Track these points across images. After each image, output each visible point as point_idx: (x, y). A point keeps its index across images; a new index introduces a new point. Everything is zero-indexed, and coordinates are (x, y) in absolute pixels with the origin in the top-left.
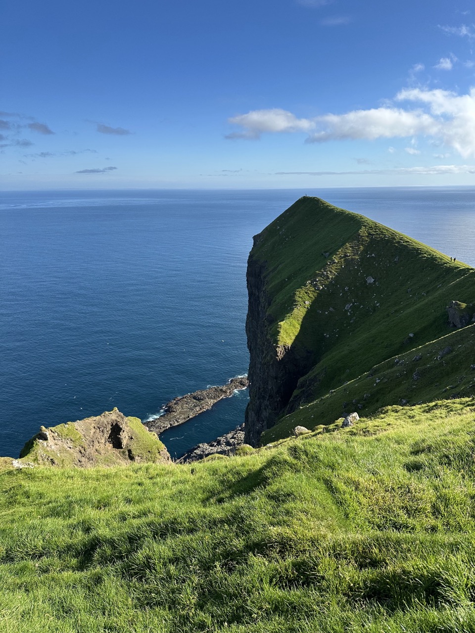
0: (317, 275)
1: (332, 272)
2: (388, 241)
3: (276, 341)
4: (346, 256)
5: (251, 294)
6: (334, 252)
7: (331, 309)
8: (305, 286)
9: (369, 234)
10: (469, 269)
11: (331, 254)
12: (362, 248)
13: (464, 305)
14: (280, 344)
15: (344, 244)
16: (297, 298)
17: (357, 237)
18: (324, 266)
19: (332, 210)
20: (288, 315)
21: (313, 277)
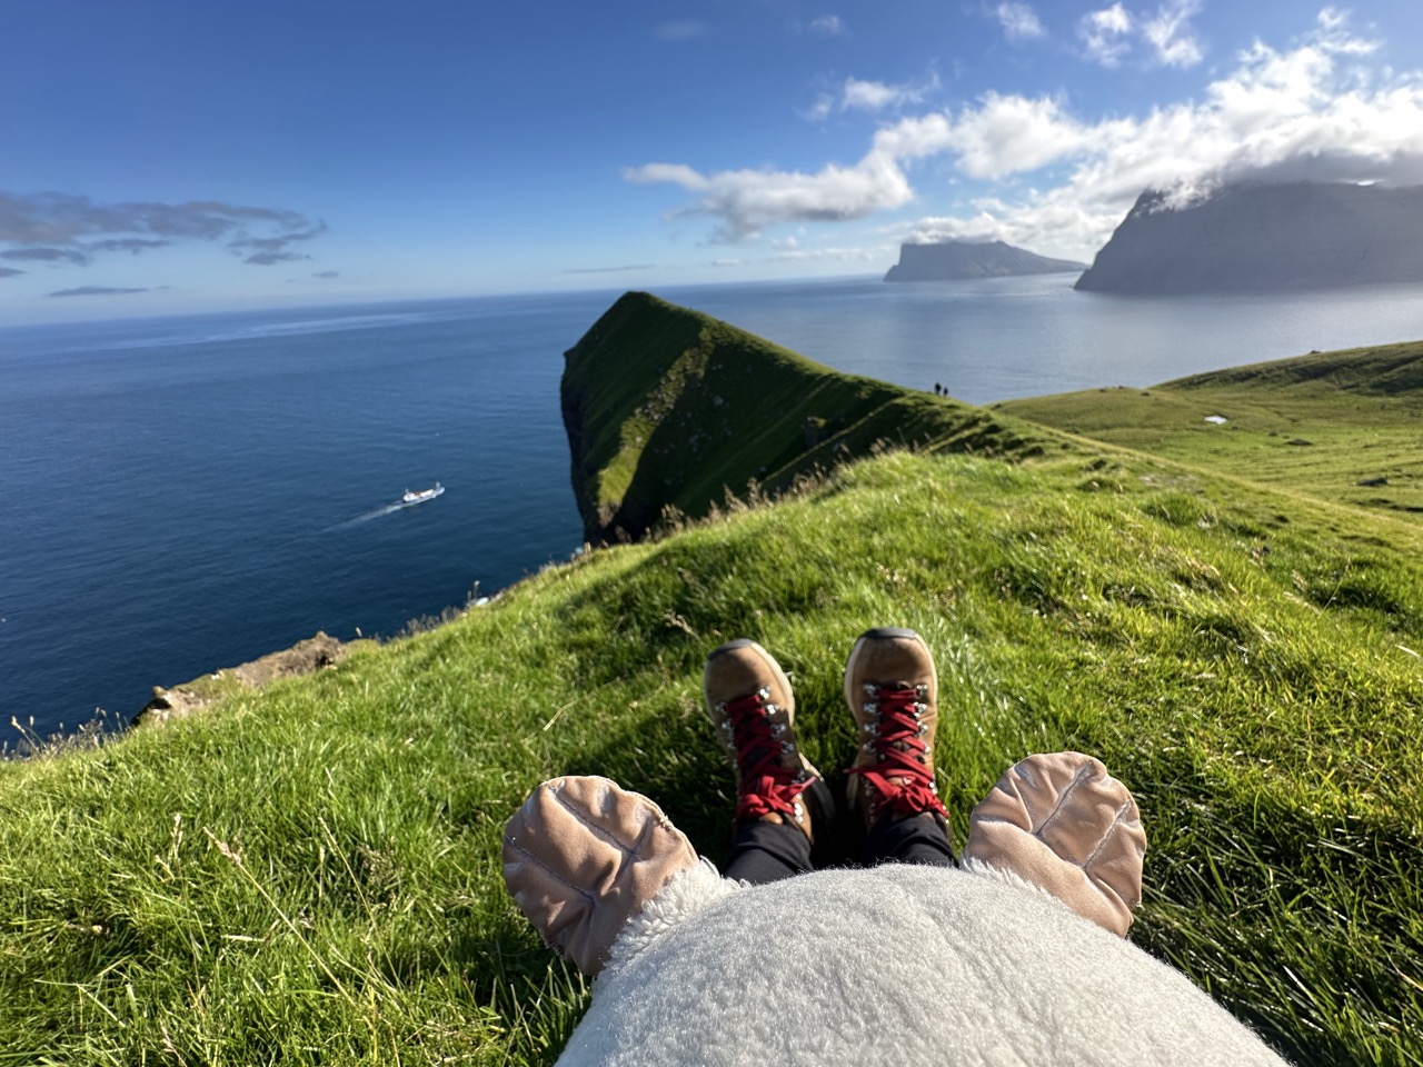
0: (648, 400)
1: (669, 394)
2: (737, 346)
3: (597, 499)
4: (685, 370)
5: (571, 436)
6: (668, 366)
7: (672, 445)
8: (633, 415)
9: (714, 338)
10: (831, 375)
11: (666, 370)
12: (705, 358)
13: (822, 422)
14: (603, 502)
15: (681, 353)
16: (624, 435)
17: (697, 343)
18: (658, 386)
19: (666, 309)
20: (613, 460)
21: (644, 403)
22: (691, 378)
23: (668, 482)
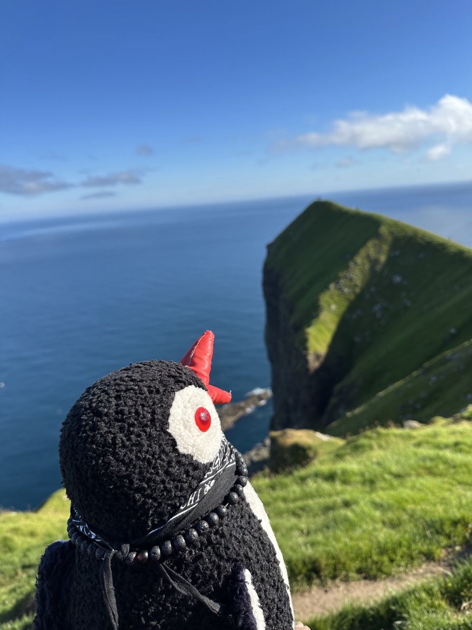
0: (339, 278)
1: (356, 275)
2: (411, 238)
4: (369, 256)
7: (358, 312)
8: (328, 289)
9: (391, 232)
12: (386, 247)
14: (311, 352)
15: (364, 244)
16: (321, 303)
19: (346, 213)
20: (314, 321)
21: (336, 280)
22: (374, 262)
23: (357, 339)
